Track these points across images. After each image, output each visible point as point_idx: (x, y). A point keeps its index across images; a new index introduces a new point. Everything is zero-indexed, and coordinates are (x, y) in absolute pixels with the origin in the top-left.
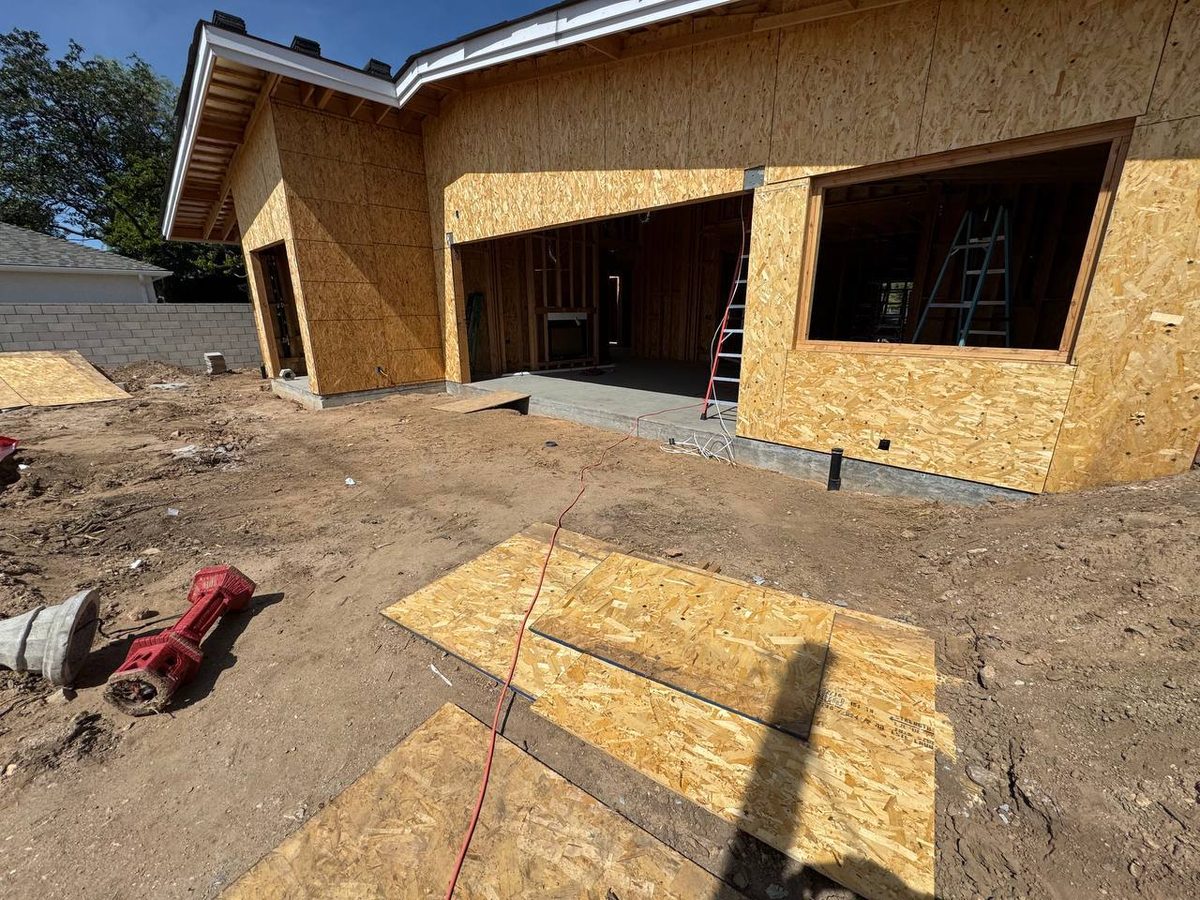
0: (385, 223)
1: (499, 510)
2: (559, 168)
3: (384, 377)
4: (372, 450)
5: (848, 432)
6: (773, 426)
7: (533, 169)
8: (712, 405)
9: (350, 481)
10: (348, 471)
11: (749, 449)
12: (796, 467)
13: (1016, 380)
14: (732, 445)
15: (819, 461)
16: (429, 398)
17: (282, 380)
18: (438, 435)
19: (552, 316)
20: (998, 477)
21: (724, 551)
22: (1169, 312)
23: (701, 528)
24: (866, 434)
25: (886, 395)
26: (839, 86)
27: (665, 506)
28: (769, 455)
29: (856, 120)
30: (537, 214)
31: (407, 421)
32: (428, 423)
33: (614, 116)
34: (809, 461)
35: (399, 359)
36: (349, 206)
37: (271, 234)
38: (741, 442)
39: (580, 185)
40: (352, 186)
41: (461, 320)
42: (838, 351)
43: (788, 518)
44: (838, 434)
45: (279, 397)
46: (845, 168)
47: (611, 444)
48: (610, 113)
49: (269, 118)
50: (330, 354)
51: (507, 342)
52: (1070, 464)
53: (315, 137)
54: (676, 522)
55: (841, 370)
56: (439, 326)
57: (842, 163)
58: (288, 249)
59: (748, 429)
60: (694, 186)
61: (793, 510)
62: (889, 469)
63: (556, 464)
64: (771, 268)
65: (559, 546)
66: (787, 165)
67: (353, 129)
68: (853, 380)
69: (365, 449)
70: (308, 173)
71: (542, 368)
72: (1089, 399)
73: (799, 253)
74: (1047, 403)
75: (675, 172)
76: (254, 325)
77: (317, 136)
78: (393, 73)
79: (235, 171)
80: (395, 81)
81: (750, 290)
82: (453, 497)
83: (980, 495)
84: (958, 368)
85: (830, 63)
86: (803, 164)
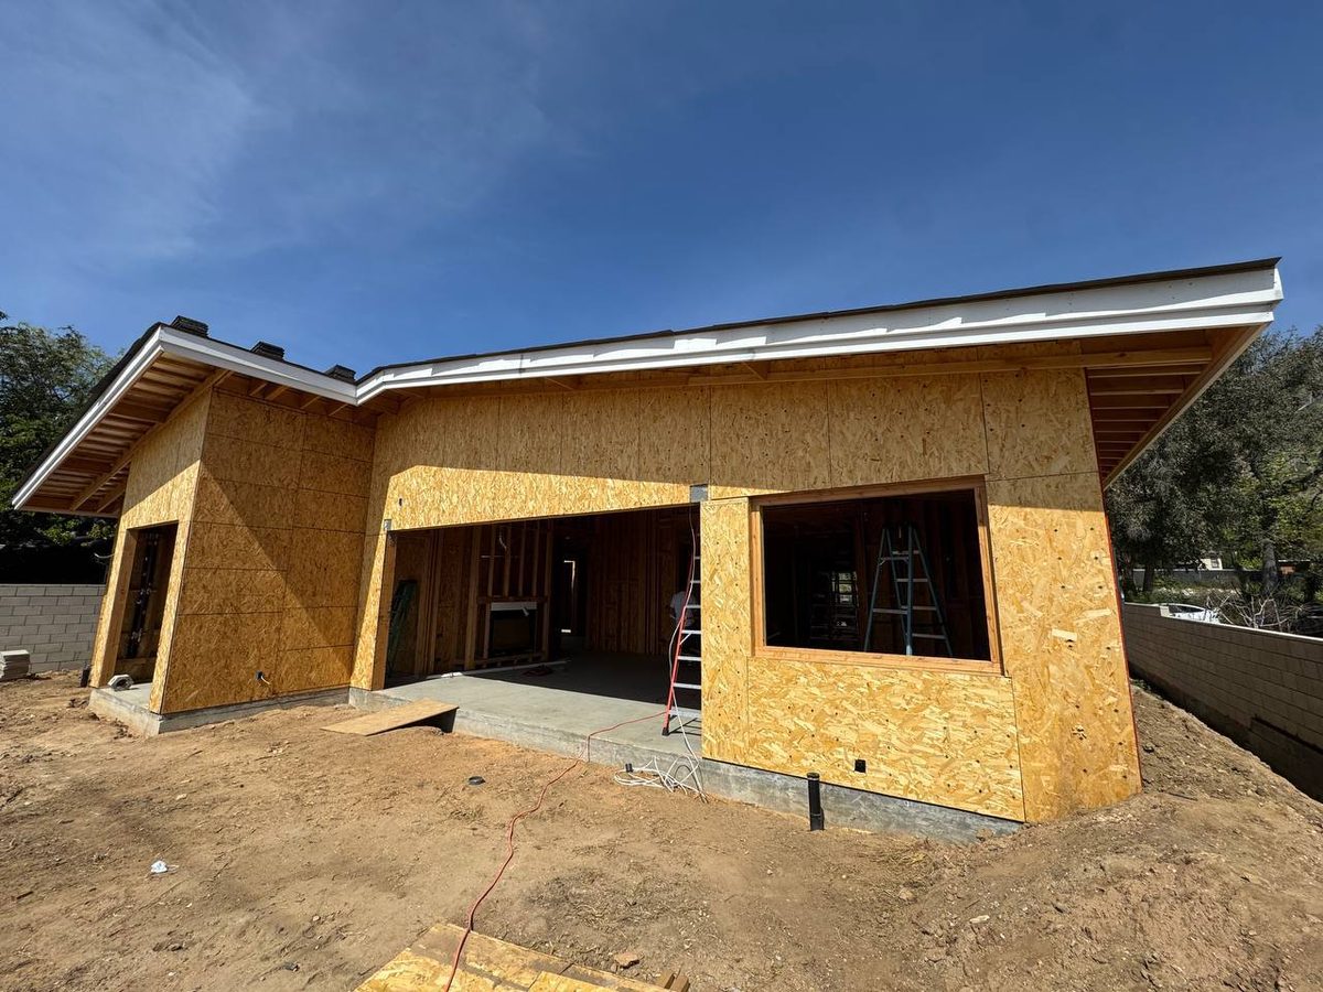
0: (313, 507)
1: (386, 903)
2: (514, 469)
3: (264, 685)
4: (214, 803)
5: (821, 750)
6: (742, 745)
7: (488, 468)
8: (674, 716)
9: (159, 867)
10: (162, 845)
11: (719, 775)
12: (773, 797)
13: (964, 692)
14: (699, 770)
15: (797, 788)
16: (322, 712)
17: (110, 691)
18: (321, 773)
19: (496, 607)
20: (979, 803)
21: (693, 949)
22: (1065, 629)
23: (664, 910)
24: (840, 753)
25: (850, 707)
26: (761, 431)
27: (618, 875)
28: (742, 782)
29: (779, 457)
30: (488, 508)
31: (280, 751)
32: (311, 753)
33: (570, 431)
34: (785, 788)
35: (292, 660)
36: (274, 489)
37: (163, 513)
38: (708, 765)
39: (534, 485)
40: (283, 471)
41: (384, 613)
42: (797, 658)
43: (769, 881)
44: (811, 754)
45: (94, 717)
46: (776, 492)
47: (553, 776)
48: (567, 429)
49: (206, 403)
50: (195, 657)
51: (438, 636)
52: (1039, 784)
53: (253, 424)
54: (631, 901)
55: (803, 680)
56: (355, 618)
57: (772, 488)
58: (179, 532)
59: (715, 750)
60: (645, 496)
61: (774, 867)
62: (871, 796)
63: (480, 812)
64: (722, 574)
65: (466, 968)
66: (727, 485)
67: (301, 419)
68: (816, 691)
69: (202, 802)
70: (233, 457)
71: (478, 667)
72: (1032, 713)
73: (747, 562)
74: (998, 716)
75: (626, 483)
76: (98, 612)
77: (256, 424)
78: (357, 378)
79: (144, 446)
80: (357, 384)
81: (704, 593)
82: (320, 884)
83: (968, 827)
84: (910, 679)
85: (753, 415)
86: (741, 486)
